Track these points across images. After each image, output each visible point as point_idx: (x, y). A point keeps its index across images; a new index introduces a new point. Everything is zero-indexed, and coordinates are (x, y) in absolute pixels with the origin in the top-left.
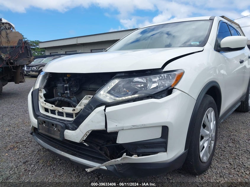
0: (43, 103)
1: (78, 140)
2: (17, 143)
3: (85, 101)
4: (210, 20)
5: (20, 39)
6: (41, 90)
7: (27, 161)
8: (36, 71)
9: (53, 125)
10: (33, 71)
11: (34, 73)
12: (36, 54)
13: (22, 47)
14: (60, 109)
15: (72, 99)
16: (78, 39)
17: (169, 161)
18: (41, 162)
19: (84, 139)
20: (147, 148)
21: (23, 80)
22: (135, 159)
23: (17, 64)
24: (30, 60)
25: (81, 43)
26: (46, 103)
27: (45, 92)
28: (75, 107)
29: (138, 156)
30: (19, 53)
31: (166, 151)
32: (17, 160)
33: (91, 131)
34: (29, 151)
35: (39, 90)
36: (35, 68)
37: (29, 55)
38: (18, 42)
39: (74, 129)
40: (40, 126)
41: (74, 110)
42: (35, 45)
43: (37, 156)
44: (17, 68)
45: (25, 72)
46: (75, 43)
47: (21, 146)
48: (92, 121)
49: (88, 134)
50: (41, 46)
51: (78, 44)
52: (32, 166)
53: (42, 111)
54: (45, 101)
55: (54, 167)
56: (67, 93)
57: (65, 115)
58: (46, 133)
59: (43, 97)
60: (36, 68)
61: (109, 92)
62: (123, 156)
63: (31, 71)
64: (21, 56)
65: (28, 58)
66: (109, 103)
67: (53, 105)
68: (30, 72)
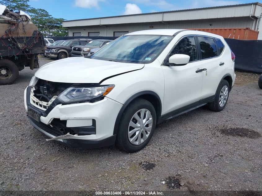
0: (33, 97)
1: (47, 123)
2: (21, 121)
3: (53, 99)
4: (173, 36)
5: (35, 30)
6: (33, 87)
7: (24, 134)
8: (55, 54)
9: (35, 112)
10: (52, 53)
11: (53, 55)
12: (60, 32)
13: (36, 37)
14: (40, 102)
15: (48, 96)
16: (101, 20)
17: (98, 140)
18: (33, 135)
19: (50, 123)
20: (85, 131)
21: (38, 66)
22: (76, 136)
23: (32, 52)
24: (43, 49)
25: (104, 24)
26: (34, 97)
27: (35, 89)
28: (48, 102)
29: (78, 135)
30: (34, 43)
31: (96, 134)
32: (18, 133)
33: (53, 119)
34: (28, 127)
35: (31, 87)
36: (54, 50)
37: (43, 44)
38: (33, 33)
39: (45, 116)
40: (29, 112)
41: (47, 104)
42: (59, 23)
43: (32, 132)
44: (31, 56)
45: (45, 54)
46: (99, 24)
47: (23, 123)
48: (54, 113)
49: (52, 120)
50: (65, 25)
51: (101, 25)
52: (27, 137)
53: (32, 102)
54: (34, 95)
55: (40, 139)
56: (45, 92)
57: (43, 106)
58: (32, 117)
59: (33, 92)
60: (56, 51)
61: (66, 95)
62: (67, 134)
63: (51, 53)
64: (35, 46)
65: (41, 47)
66: (64, 102)
67: (38, 99)
68: (49, 54)
